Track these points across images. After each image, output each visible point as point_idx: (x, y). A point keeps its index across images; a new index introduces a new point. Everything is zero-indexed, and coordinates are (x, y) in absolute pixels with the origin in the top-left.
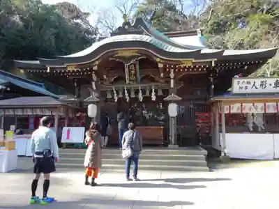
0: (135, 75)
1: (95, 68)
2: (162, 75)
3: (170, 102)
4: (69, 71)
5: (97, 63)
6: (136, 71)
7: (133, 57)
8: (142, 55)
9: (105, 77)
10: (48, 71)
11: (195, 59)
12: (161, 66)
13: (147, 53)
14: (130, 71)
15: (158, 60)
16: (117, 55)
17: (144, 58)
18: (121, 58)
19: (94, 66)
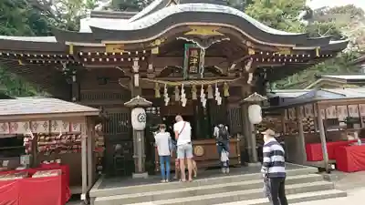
0: (197, 65)
1: (155, 51)
2: (233, 66)
3: (252, 103)
4: (109, 54)
5: (158, 43)
6: (199, 59)
7: (214, 37)
8: (226, 35)
9: (151, 67)
10: (71, 52)
11: (297, 45)
12: (252, 52)
13: (233, 33)
14: (190, 58)
15: (249, 44)
16: (190, 33)
17: (229, 39)
18: (196, 37)
19: (154, 47)
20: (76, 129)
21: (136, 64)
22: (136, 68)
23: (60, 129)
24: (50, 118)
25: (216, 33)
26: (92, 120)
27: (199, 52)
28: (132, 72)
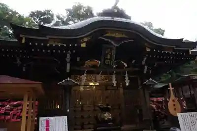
0: (110, 59)
1: (83, 45)
4: (51, 46)
5: (86, 40)
7: (122, 39)
9: (78, 59)
10: (23, 42)
12: (148, 50)
16: (107, 35)
17: (132, 41)
18: (112, 38)
19: (82, 43)
21: (68, 56)
22: (68, 60)
25: (124, 36)
27: (111, 50)
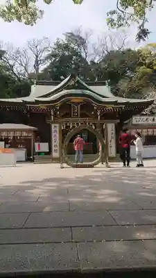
0: (77, 112)
1: (58, 108)
2: (93, 113)
4: (41, 109)
5: (59, 105)
6: (78, 110)
8: (85, 102)
9: (58, 113)
10: (28, 108)
11: (114, 105)
14: (74, 110)
15: (94, 105)
18: (73, 103)
20: (30, 135)
22: (52, 113)
23: (25, 134)
24: (22, 130)
25: (81, 101)
26: (35, 131)
28: (51, 115)
